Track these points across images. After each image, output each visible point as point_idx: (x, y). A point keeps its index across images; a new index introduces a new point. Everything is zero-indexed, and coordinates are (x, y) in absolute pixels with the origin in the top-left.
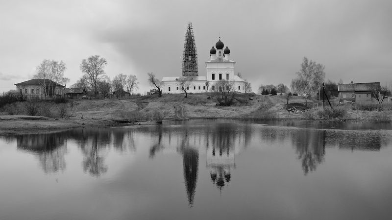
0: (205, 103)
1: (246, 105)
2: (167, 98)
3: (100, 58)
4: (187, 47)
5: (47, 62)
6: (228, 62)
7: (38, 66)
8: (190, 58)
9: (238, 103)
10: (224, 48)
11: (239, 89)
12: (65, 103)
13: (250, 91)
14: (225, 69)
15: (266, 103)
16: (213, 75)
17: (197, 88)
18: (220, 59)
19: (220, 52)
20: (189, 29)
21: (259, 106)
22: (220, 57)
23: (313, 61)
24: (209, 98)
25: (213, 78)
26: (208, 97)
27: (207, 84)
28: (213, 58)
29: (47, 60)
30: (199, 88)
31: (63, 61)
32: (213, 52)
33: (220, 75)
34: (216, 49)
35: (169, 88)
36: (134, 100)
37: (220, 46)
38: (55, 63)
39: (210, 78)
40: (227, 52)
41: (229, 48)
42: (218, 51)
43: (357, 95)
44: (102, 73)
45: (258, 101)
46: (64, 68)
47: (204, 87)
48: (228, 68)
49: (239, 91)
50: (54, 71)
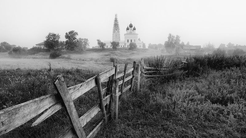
3: (74, 32)
5: (51, 35)
6: (135, 34)
10: (133, 27)
11: (140, 47)
14: (133, 37)
16: (128, 40)
18: (131, 32)
19: (131, 29)
23: (173, 36)
25: (128, 42)
27: (125, 44)
30: (121, 46)
31: (59, 34)
32: (128, 29)
33: (131, 41)
34: (129, 27)
35: (107, 46)
37: (131, 26)
38: (55, 35)
39: (126, 42)
40: (135, 29)
41: (135, 27)
43: (191, 51)
44: (76, 39)
46: (59, 37)
47: (124, 46)
48: (135, 37)
50: (54, 39)
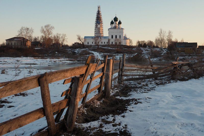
5: (23, 28)
6: (120, 29)
7: (19, 31)
8: (99, 26)
10: (118, 21)
13: (131, 44)
16: (112, 36)
17: (103, 43)
22: (116, 26)
23: (165, 31)
25: (112, 38)
27: (109, 41)
28: (112, 26)
29: (24, 27)
30: (105, 43)
31: (32, 28)
32: (112, 23)
33: (116, 36)
37: (116, 19)
38: (28, 29)
40: (120, 23)
41: (121, 21)
42: (115, 23)
44: (52, 34)
46: (33, 32)
47: (107, 42)
48: (120, 32)
50: (27, 33)
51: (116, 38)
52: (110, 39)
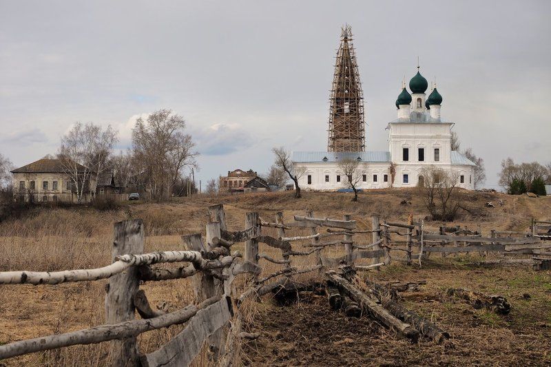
0: (401, 214)
1: (483, 220)
2: (315, 201)
3: (170, 116)
4: (339, 83)
6: (438, 123)
8: (346, 108)
9: (468, 217)
10: (428, 92)
11: (462, 181)
12: (116, 210)
14: (432, 137)
15: (519, 216)
16: (406, 152)
17: (370, 178)
18: (419, 115)
19: (419, 100)
20: (346, 40)
21: (508, 222)
22: (420, 111)
24: (404, 203)
25: (406, 158)
26: (401, 200)
27: (392, 170)
28: (403, 113)
30: (375, 178)
32: (404, 100)
33: (421, 152)
34: (410, 92)
35: (310, 177)
36: (240, 204)
37: (419, 85)
39: (397, 157)
40: (436, 100)
42: (414, 97)
45: (505, 211)
47: (386, 177)
48: (438, 137)
49: (462, 186)
51: (421, 158)
52: (396, 165)
